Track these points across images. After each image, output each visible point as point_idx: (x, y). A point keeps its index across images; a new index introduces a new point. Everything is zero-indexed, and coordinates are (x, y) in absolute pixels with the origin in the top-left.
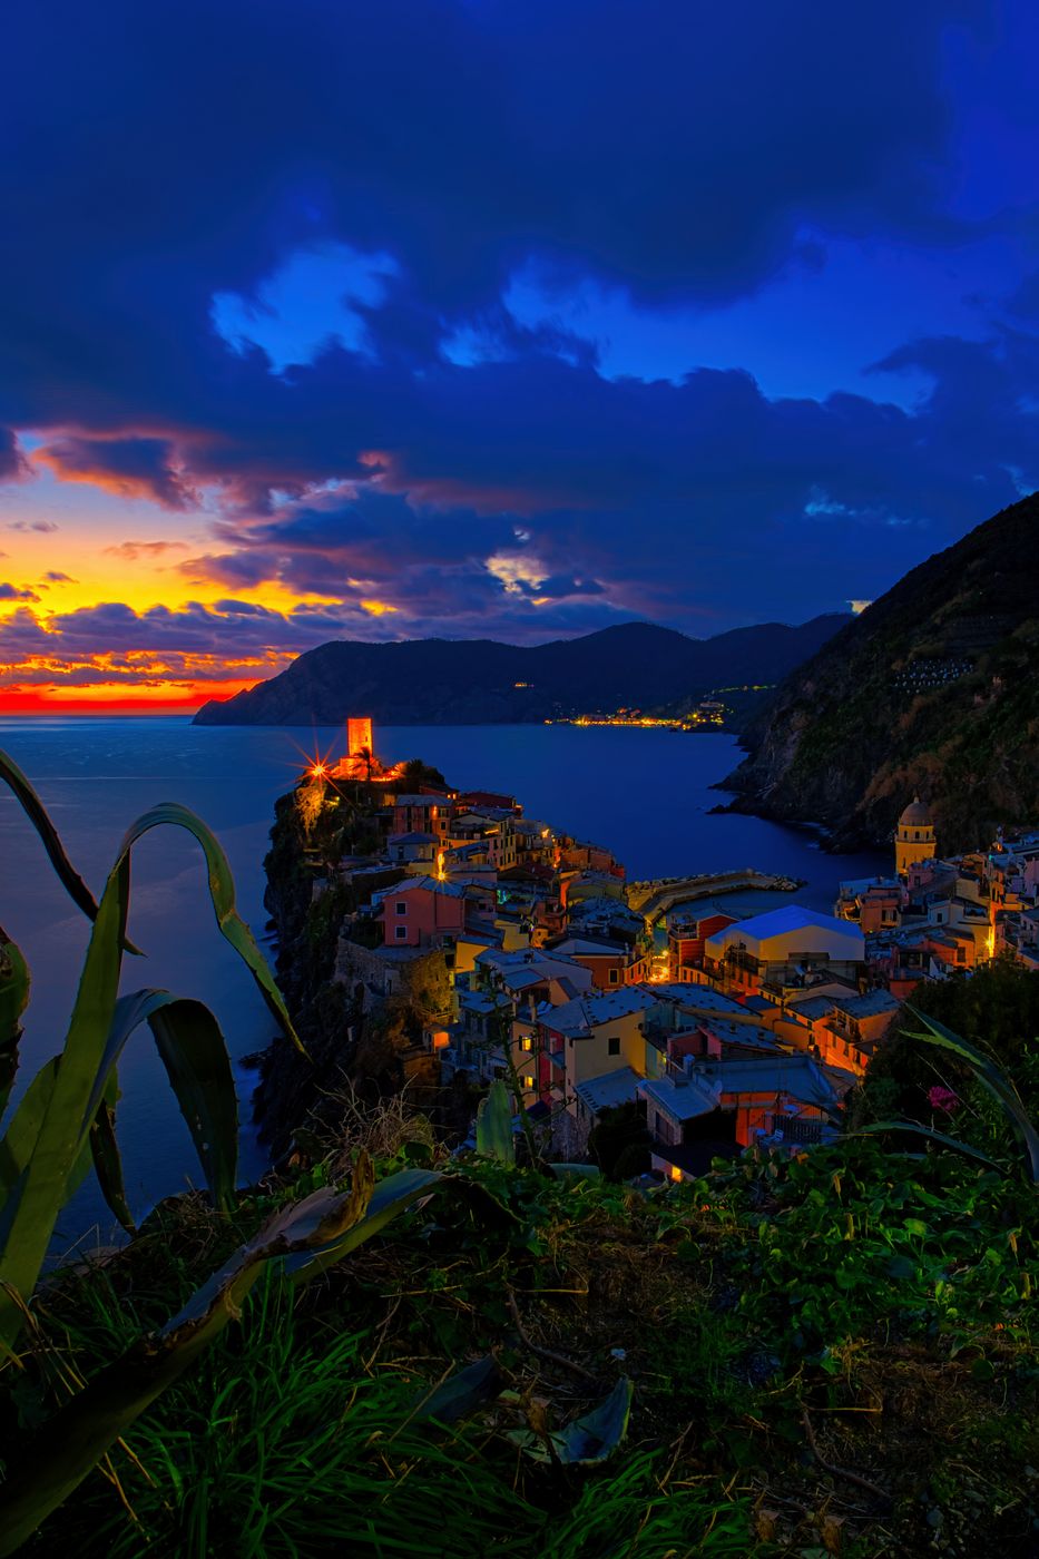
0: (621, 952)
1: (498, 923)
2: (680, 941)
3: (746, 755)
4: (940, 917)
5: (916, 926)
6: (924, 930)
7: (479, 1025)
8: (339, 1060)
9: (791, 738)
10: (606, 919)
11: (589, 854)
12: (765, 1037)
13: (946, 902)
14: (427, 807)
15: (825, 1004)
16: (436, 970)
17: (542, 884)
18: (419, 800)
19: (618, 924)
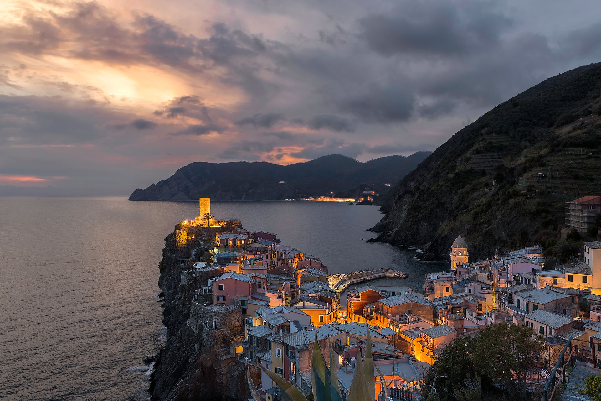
0: (325, 307)
1: (268, 294)
2: (352, 302)
3: (383, 215)
4: (470, 291)
5: (460, 294)
6: (463, 296)
7: (257, 343)
8: (191, 360)
9: (404, 208)
10: (318, 291)
11: (311, 261)
12: (389, 349)
13: (473, 283)
14: (235, 239)
15: (418, 331)
16: (237, 317)
17: (289, 276)
18: (231, 236)
19: (324, 294)
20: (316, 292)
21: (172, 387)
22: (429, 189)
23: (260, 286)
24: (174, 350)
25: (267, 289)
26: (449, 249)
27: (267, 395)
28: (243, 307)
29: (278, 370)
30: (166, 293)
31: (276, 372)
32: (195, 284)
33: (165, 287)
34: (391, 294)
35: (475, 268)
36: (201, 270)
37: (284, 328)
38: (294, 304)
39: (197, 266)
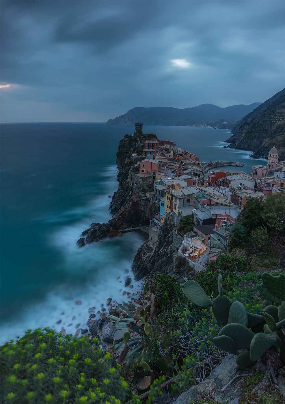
0: (196, 178)
1: (166, 170)
2: (211, 177)
3: (233, 134)
4: (277, 176)
5: (271, 177)
6: (273, 178)
7: (159, 193)
8: (128, 198)
9: (244, 131)
10: (193, 170)
11: (191, 155)
12: (226, 201)
13: (280, 172)
14: (152, 144)
15: (246, 194)
16: (150, 180)
17: (179, 162)
18: (151, 142)
19: (196, 172)
20: (192, 170)
22: (259, 122)
23: (163, 166)
25: (167, 168)
26: (268, 154)
28: (154, 175)
30: (119, 167)
31: (167, 207)
32: (131, 163)
33: (119, 164)
34: (232, 174)
35: (281, 164)
36: (135, 157)
37: (173, 187)
38: (180, 176)
39: (133, 155)
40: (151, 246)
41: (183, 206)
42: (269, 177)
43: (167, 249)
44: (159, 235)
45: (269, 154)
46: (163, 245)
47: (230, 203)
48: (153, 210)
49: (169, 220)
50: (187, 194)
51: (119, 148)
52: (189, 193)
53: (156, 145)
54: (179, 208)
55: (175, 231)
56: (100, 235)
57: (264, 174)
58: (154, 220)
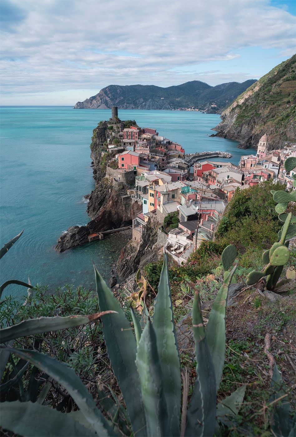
0: (181, 172)
1: (149, 164)
2: (196, 170)
3: (222, 120)
4: (266, 167)
5: (259, 168)
6: (261, 169)
7: (142, 190)
8: (107, 197)
10: (178, 163)
11: (175, 146)
13: (268, 162)
14: (132, 132)
15: (232, 187)
16: (131, 175)
17: (162, 154)
18: (130, 130)
19: (181, 165)
20: (176, 163)
21: (98, 210)
22: (252, 104)
23: (145, 159)
24: (98, 192)
25: (149, 161)
26: (258, 142)
27: (145, 216)
28: (135, 170)
29: (152, 204)
30: (94, 162)
32: (109, 157)
33: (94, 158)
34: (219, 166)
35: (271, 154)
36: (112, 149)
37: (156, 182)
38: (164, 169)
39: (110, 147)
40: (135, 246)
41: (168, 203)
42: (257, 169)
43: (152, 247)
44: (143, 234)
45: (260, 142)
46: (147, 244)
47: (216, 197)
48: (135, 208)
49: (153, 218)
50: (172, 190)
51: (93, 138)
52: (174, 188)
53: (136, 134)
54: (164, 204)
55: (160, 228)
56: (80, 239)
57: (253, 166)
58: (137, 220)
